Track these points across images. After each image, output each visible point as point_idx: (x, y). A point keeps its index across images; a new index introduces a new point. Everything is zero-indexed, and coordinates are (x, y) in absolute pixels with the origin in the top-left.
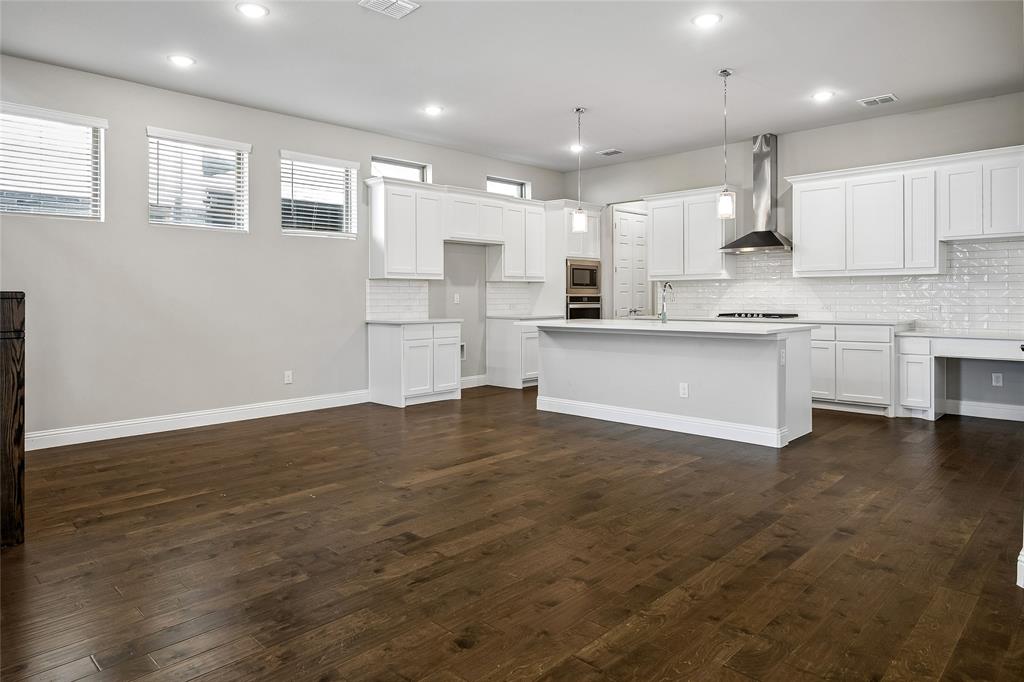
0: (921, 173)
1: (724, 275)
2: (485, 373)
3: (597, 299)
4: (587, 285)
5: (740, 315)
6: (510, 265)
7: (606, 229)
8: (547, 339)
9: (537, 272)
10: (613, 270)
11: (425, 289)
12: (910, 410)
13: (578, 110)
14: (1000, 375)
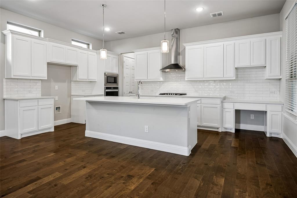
0: (230, 43)
1: (161, 79)
2: (71, 117)
3: (117, 88)
4: (113, 83)
5: (167, 94)
6: (81, 74)
7: (121, 63)
8: (90, 106)
9: (93, 77)
10: (123, 78)
11: (39, 84)
12: (226, 129)
13: (103, 5)
14: (253, 115)
